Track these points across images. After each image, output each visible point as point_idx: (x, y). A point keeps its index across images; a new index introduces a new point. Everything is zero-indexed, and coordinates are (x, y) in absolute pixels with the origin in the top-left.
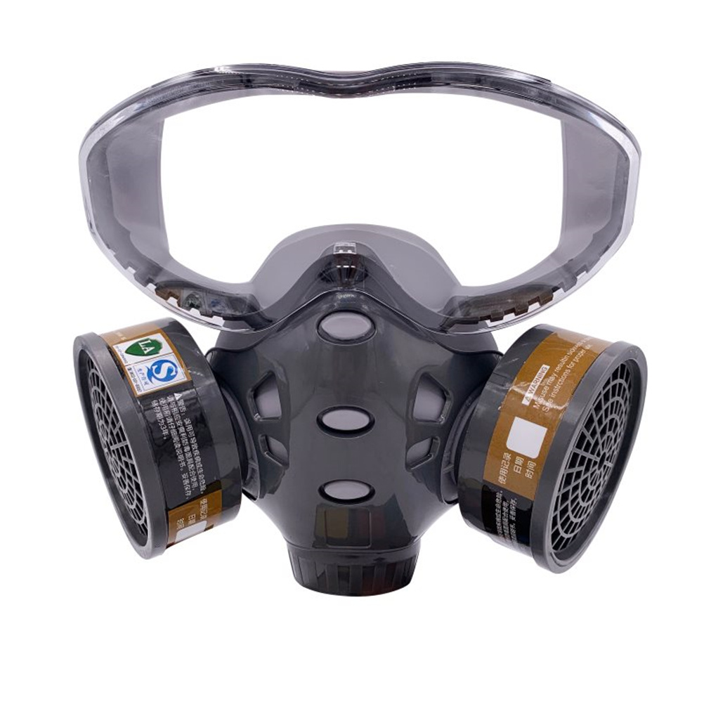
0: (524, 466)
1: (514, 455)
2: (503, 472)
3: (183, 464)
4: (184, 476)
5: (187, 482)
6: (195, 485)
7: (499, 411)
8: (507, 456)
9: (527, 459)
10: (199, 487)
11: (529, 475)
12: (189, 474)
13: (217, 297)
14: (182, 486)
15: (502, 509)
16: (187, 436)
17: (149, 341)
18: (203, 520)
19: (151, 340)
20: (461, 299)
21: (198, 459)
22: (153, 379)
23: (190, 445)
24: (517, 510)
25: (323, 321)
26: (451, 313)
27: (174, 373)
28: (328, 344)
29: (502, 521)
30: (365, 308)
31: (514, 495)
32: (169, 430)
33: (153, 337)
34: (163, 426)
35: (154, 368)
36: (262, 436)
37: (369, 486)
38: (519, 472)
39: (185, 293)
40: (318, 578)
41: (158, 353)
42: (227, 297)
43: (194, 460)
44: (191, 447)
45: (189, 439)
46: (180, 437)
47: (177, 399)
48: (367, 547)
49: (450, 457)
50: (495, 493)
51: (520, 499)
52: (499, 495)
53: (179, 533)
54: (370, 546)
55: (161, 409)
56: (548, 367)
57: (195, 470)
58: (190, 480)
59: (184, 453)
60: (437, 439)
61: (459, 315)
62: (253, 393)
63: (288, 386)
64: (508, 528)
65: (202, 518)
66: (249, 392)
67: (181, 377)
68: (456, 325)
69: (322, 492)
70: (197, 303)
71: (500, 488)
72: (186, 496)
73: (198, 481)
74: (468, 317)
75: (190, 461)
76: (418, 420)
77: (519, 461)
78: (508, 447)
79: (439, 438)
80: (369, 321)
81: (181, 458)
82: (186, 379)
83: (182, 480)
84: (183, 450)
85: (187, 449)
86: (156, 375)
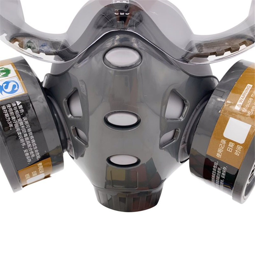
0: (235, 148)
1: (228, 141)
2: (220, 150)
3: (24, 144)
4: (25, 151)
5: (27, 154)
6: (33, 156)
7: (220, 113)
8: (224, 142)
9: (236, 144)
10: (35, 157)
11: (237, 153)
12: (28, 150)
13: (45, 42)
14: (25, 157)
15: (217, 171)
16: (25, 127)
17: (3, 69)
18: (41, 173)
19: (4, 68)
20: (196, 42)
21: (33, 141)
22: (3, 92)
23: (27, 133)
24: (227, 173)
25: (107, 54)
26: (191, 50)
27: (16, 89)
28: (110, 70)
29: (216, 177)
30: (135, 45)
31: (225, 165)
32: (13, 124)
33: (6, 67)
34: (9, 121)
35: (4, 85)
36: (73, 127)
37: (137, 158)
38: (231, 152)
39: (26, 40)
40: (108, 201)
41: (7, 76)
42: (51, 41)
43: (31, 142)
44: (28, 134)
45: (27, 129)
46: (21, 128)
47: (18, 105)
48: (136, 189)
49: (185, 139)
50: (213, 163)
51: (229, 167)
52: (216, 164)
53: (27, 181)
54: (137, 188)
55: (8, 111)
56: (251, 86)
57: (32, 147)
58: (29, 153)
59: (24, 138)
60: (179, 130)
61: (196, 51)
62: (67, 100)
63: (87, 96)
64: (219, 181)
65: (40, 172)
66: (65, 100)
67: (21, 91)
68: (194, 58)
69: (109, 160)
70: (33, 46)
71: (217, 160)
72: (28, 162)
73: (34, 153)
74: (202, 53)
75: (28, 142)
76: (167, 119)
77: (231, 145)
78: (224, 135)
79: (179, 129)
80: (138, 54)
81: (22, 140)
82: (24, 93)
83: (24, 154)
84: (23, 136)
85: (26, 135)
86: (5, 89)
